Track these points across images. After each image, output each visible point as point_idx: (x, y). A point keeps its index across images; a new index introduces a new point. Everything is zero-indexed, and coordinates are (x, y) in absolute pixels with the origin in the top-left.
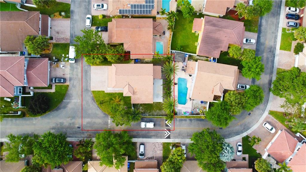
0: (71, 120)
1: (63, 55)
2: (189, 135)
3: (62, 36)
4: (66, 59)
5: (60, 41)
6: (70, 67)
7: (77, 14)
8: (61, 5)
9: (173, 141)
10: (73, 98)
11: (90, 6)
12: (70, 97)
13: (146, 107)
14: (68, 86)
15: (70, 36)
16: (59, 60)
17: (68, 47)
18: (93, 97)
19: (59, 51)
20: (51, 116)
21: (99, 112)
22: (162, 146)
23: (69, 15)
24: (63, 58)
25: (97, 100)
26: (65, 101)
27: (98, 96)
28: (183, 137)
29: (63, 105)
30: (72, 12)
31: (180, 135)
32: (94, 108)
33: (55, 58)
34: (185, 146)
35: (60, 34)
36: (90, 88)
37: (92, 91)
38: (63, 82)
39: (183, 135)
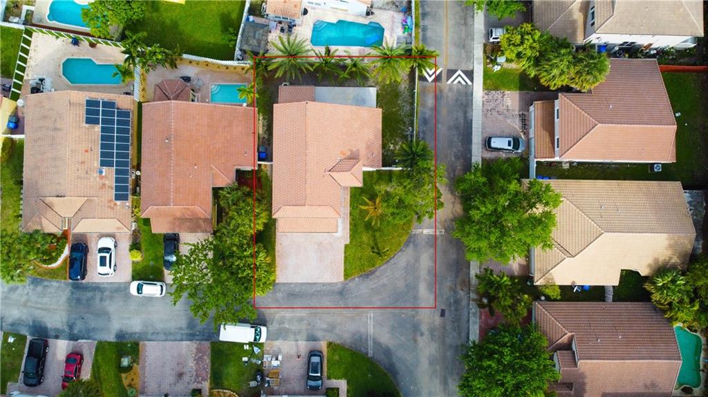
0: (422, 334)
1: (245, 359)
2: (463, 22)
3: (191, 364)
4: (256, 350)
5: (205, 369)
6: (277, 339)
7: (128, 322)
8: (99, 368)
9: (479, 63)
10: (363, 330)
11: (104, 286)
12: (361, 339)
13: (390, 132)
14: (330, 344)
15: (191, 340)
16: (259, 371)
17: (221, 347)
18: (361, 276)
19: (231, 371)
20: (412, 387)
21: (403, 259)
22: (493, 92)
23: (129, 345)
24: (254, 361)
25: (368, 266)
26: (372, 352)
27: (358, 263)
28: (470, 36)
29: (381, 357)
30: (120, 335)
31: (464, 45)
32: (392, 273)
33: (252, 380)
34: (494, 30)
35: (185, 370)
36: (336, 284)
37: (345, 279)
38: (319, 358)
39: (463, 35)
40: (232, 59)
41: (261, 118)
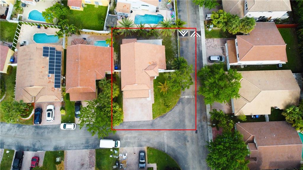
0: (188, 142)
1: (111, 156)
2: (195, 13)
3: (87, 159)
4: (116, 152)
5: (93, 161)
6: (125, 147)
7: (59, 142)
8: (46, 163)
9: (203, 28)
10: (162, 141)
11: (49, 126)
12: (161, 144)
13: (168, 56)
14: (148, 148)
15: (87, 149)
16: (117, 161)
17: (100, 151)
18: (160, 117)
19: (105, 162)
20: (186, 166)
21: (178, 109)
22: (210, 39)
23: (60, 152)
24: (115, 157)
25: (163, 113)
26: (167, 150)
27: (158, 111)
28: (198, 18)
29: (171, 152)
30: (56, 148)
31: (196, 21)
32: (173, 115)
33: (115, 165)
34: (208, 15)
35: (85, 162)
36: (150, 121)
37: (153, 118)
38: (144, 153)
39: (195, 18)
40: (103, 30)
41: (115, 53)
